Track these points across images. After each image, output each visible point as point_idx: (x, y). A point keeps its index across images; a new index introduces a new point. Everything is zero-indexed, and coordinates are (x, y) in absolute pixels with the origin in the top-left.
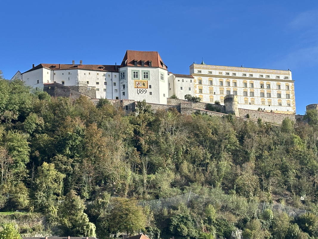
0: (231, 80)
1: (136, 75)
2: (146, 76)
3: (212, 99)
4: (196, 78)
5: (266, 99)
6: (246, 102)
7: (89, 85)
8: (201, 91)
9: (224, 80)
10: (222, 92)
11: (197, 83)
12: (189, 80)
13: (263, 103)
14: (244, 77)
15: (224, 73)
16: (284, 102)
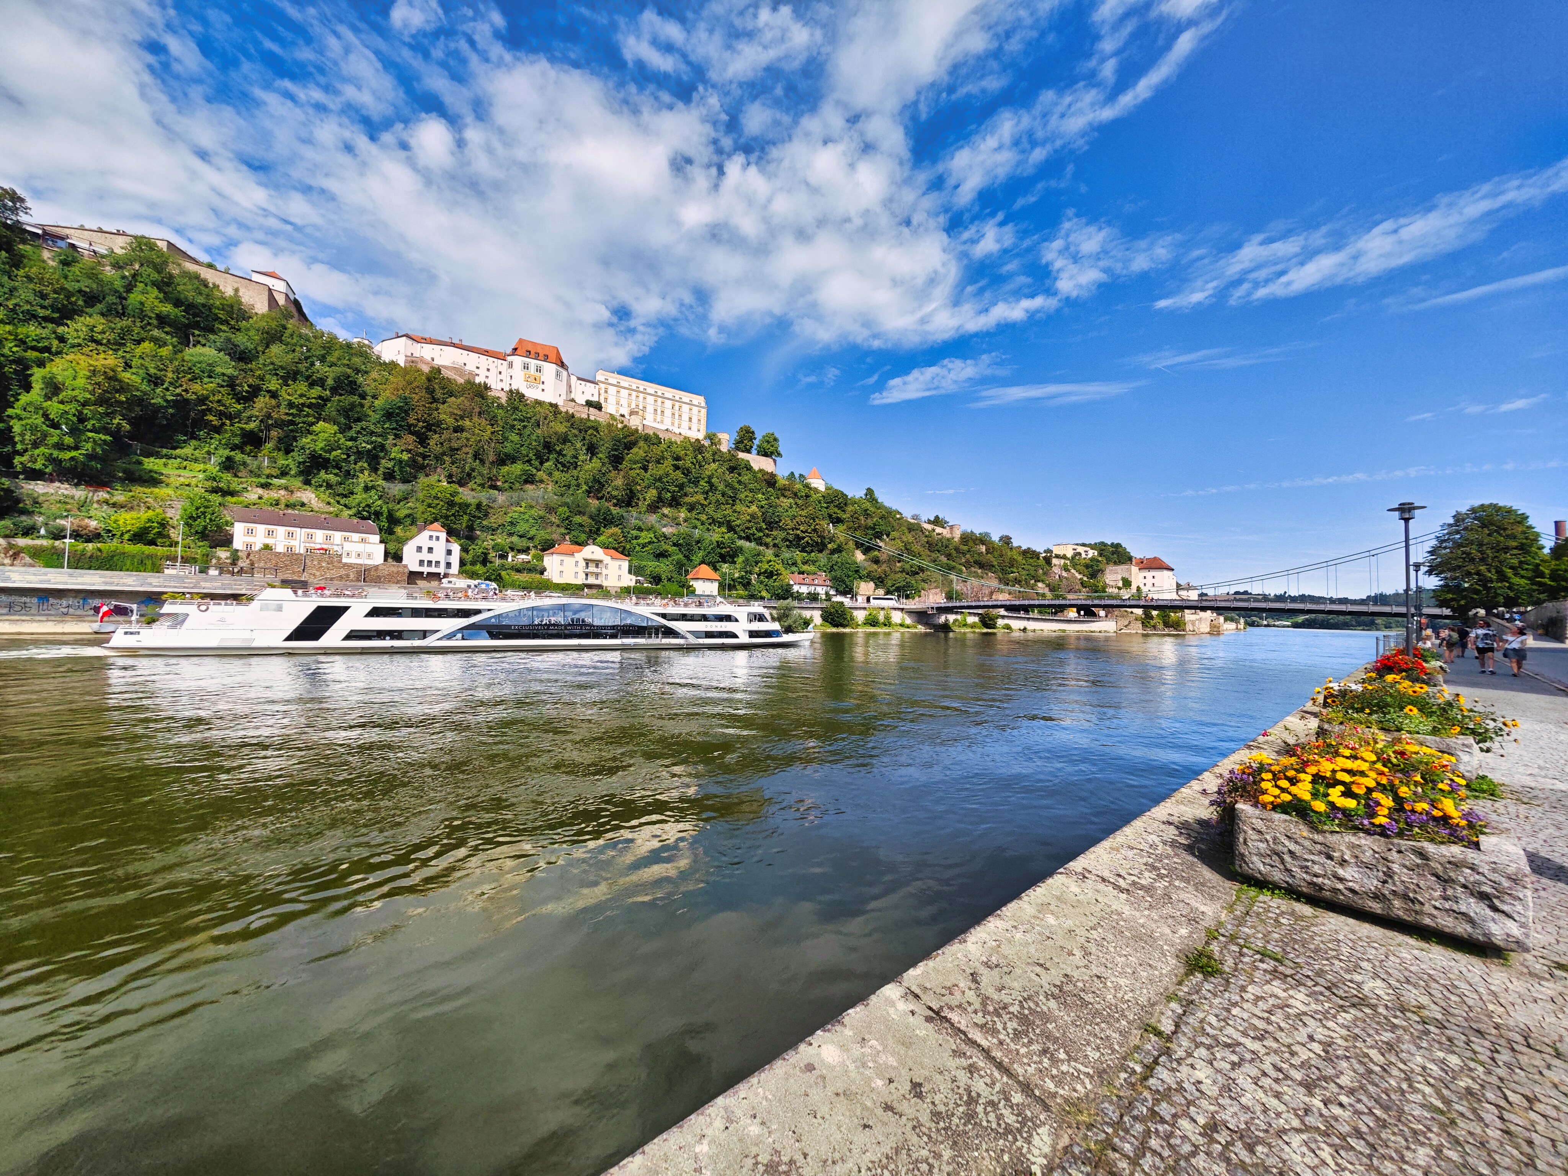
0: (641, 396)
1: (526, 367)
2: (539, 370)
3: (617, 411)
4: (603, 386)
5: (676, 422)
6: (655, 420)
7: (467, 368)
8: (606, 399)
9: (634, 394)
10: (629, 406)
11: (602, 391)
12: (593, 385)
13: (673, 424)
14: (655, 395)
15: (634, 387)
16: (695, 427)
